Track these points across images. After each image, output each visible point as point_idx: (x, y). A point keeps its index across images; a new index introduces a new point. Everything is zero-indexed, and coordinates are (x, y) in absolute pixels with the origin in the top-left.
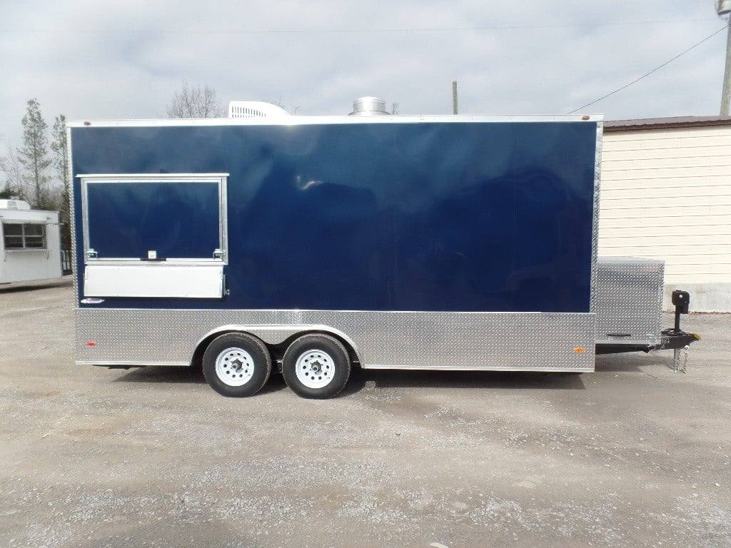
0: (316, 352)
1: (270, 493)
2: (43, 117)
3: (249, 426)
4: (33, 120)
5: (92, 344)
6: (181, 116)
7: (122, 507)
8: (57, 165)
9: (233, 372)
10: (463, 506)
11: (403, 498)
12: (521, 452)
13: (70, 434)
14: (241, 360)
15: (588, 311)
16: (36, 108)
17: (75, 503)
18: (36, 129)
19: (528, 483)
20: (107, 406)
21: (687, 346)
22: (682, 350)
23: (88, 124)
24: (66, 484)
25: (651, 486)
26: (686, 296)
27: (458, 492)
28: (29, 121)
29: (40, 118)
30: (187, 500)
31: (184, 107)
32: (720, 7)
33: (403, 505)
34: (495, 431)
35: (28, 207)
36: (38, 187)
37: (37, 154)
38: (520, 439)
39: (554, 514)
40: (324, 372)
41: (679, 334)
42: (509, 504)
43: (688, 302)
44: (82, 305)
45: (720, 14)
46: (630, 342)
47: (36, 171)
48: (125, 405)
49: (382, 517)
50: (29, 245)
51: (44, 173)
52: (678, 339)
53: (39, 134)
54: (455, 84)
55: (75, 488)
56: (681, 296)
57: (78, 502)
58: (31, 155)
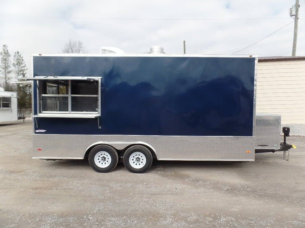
0: (138, 153)
1: (126, 215)
2: (9, 52)
3: (111, 185)
4: (5, 53)
5: (40, 150)
6: (68, 52)
7: (63, 222)
8: (15, 72)
9: (102, 162)
10: (211, 219)
11: (184, 216)
12: (229, 195)
13: (33, 189)
14: (105, 156)
15: (252, 135)
16: (6, 48)
17: (41, 221)
18: (6, 57)
19: (236, 209)
20: (47, 177)
21: (289, 150)
22: (287, 151)
23: (41, 55)
24: (35, 212)
25: (287, 209)
26: (288, 129)
27: (207, 213)
28: (3, 54)
29: (8, 52)
30: (90, 218)
31: (70, 49)
32: (291, 13)
33: (185, 219)
34: (216, 187)
35: (3, 90)
36: (6, 82)
37: (6, 68)
38: (228, 190)
39: (250, 222)
40: (141, 162)
41: (286, 145)
42: (230, 218)
43: (289, 132)
44: (36, 133)
45: (291, 16)
46: (267, 148)
47: (6, 75)
48: (55, 176)
49: (177, 225)
50: (3, 106)
51: (9, 76)
52: (286, 147)
53: (7, 59)
54: (184, 42)
55: (39, 213)
56: (286, 129)
57: (42, 220)
58: (4, 68)
